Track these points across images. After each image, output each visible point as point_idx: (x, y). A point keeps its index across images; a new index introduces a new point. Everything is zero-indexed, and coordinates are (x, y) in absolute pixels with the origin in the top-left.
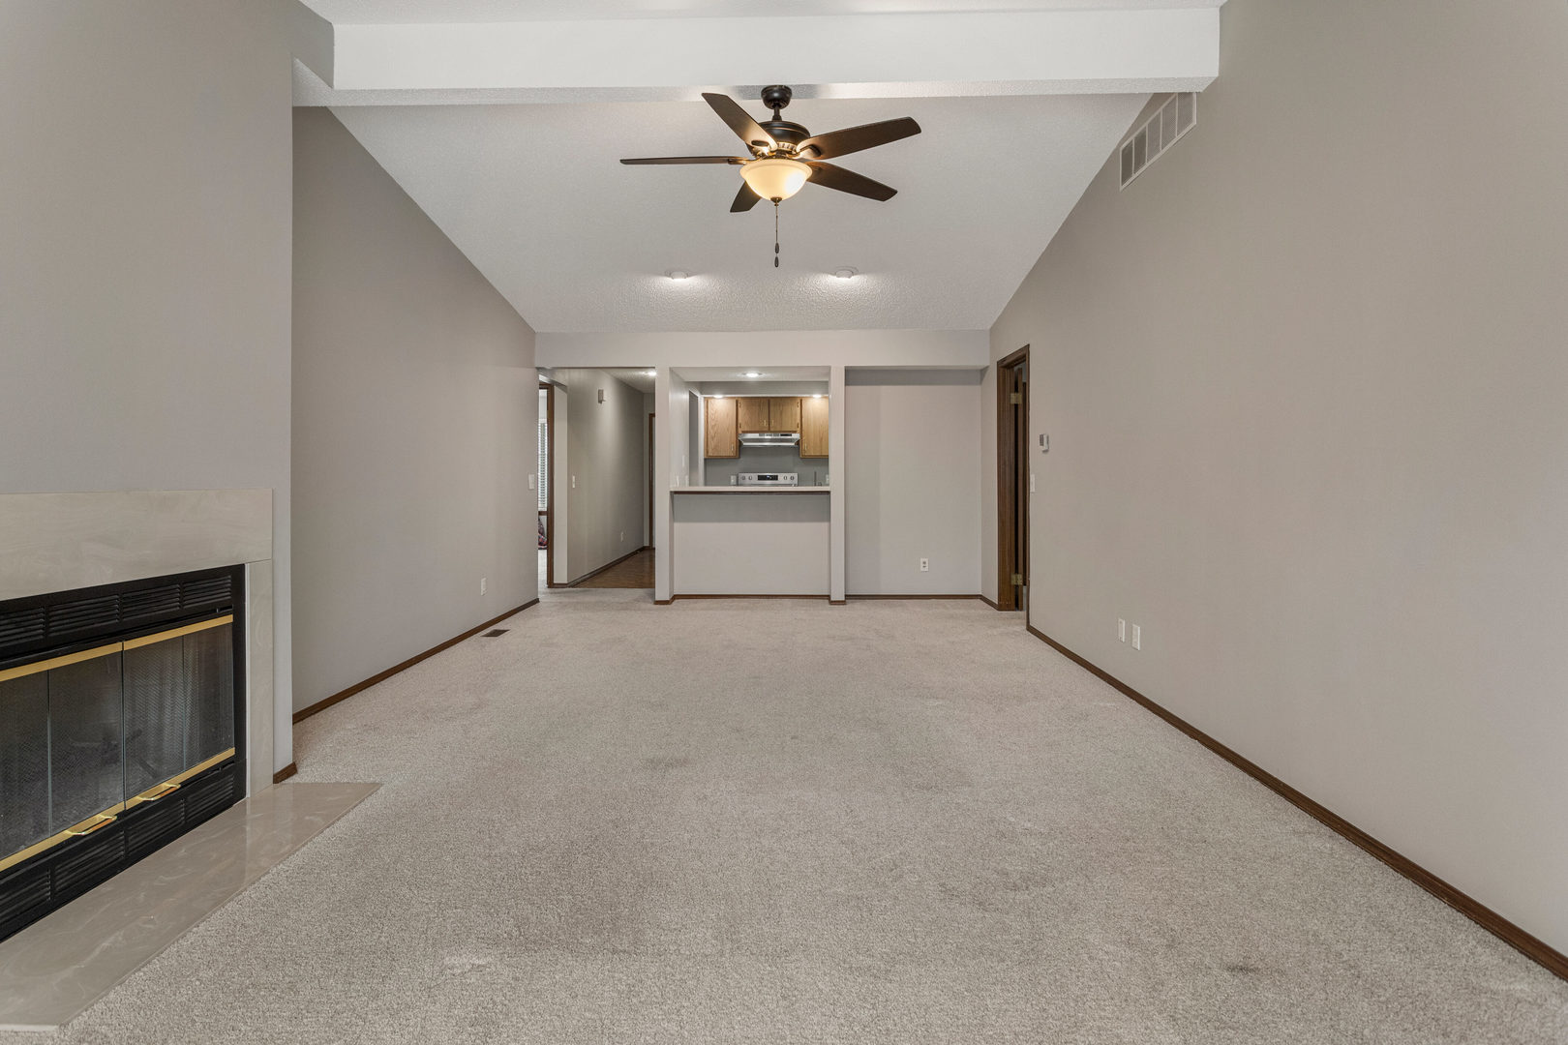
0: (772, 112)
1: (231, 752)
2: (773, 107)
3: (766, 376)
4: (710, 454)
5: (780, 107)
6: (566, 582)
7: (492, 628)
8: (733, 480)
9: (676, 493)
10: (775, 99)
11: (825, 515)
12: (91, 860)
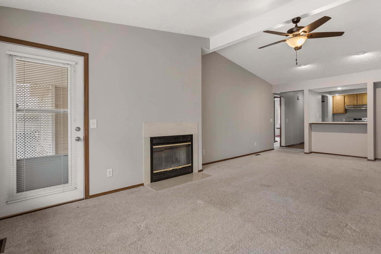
0: (295, 25)
1: (190, 165)
2: (295, 23)
3: (344, 88)
4: (335, 112)
5: (297, 23)
6: (284, 146)
7: (257, 153)
8: (344, 120)
9: (312, 124)
10: (295, 21)
11: (365, 132)
12: (169, 175)
